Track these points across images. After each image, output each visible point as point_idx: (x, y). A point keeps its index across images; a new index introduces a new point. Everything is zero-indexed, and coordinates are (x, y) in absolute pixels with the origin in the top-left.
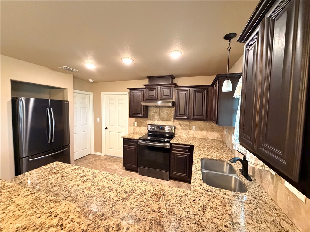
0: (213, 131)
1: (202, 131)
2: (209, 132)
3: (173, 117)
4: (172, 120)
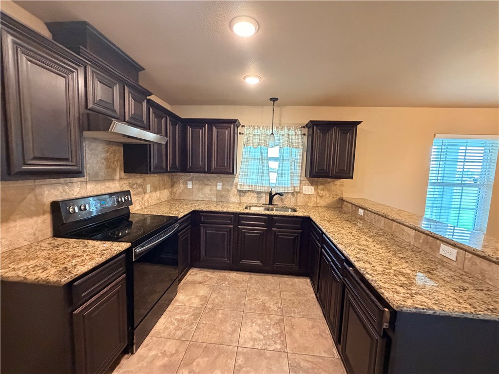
0: (164, 189)
1: (156, 191)
2: (162, 191)
3: (118, 169)
4: (118, 177)
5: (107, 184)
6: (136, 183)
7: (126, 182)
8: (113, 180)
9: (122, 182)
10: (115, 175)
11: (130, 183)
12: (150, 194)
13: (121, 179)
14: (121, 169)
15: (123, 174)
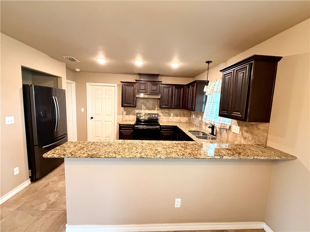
0: (184, 117)
1: (177, 117)
2: (182, 117)
3: (157, 107)
4: (157, 109)
5: (152, 111)
6: (165, 112)
7: (160, 111)
8: (154, 110)
9: (158, 111)
10: (156, 108)
11: (162, 112)
12: (173, 117)
13: (158, 110)
14: (158, 107)
15: (159, 109)
